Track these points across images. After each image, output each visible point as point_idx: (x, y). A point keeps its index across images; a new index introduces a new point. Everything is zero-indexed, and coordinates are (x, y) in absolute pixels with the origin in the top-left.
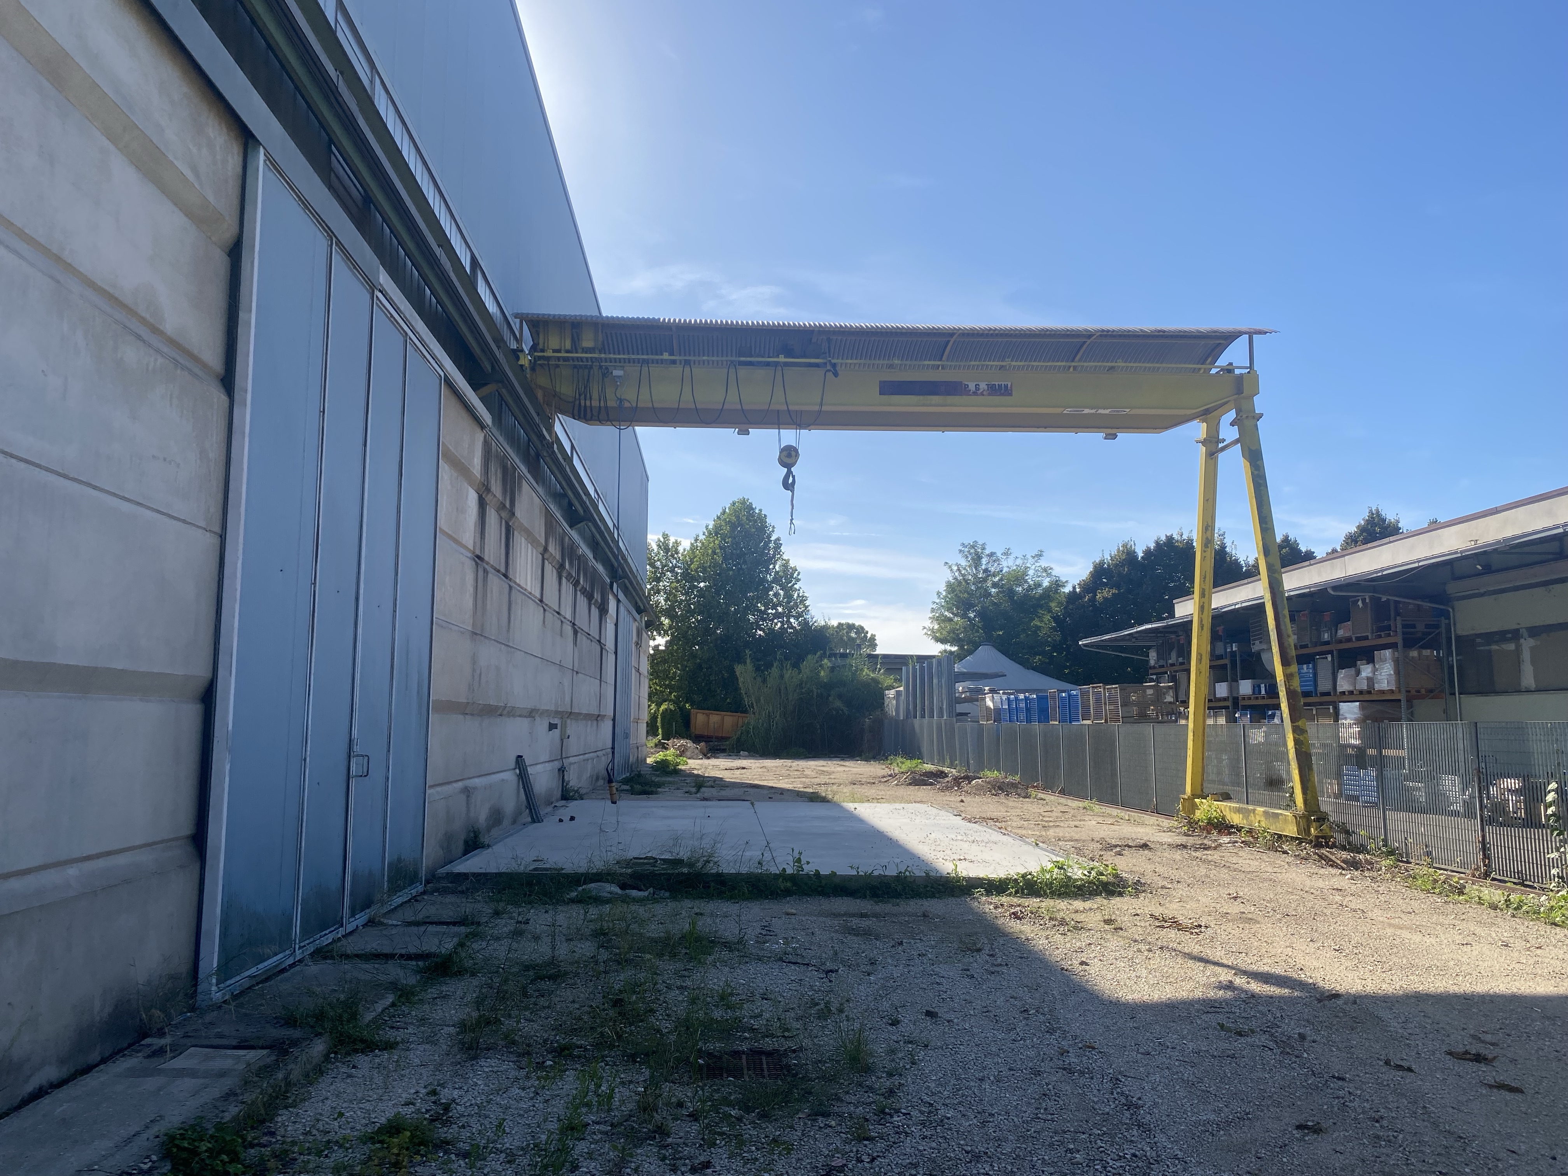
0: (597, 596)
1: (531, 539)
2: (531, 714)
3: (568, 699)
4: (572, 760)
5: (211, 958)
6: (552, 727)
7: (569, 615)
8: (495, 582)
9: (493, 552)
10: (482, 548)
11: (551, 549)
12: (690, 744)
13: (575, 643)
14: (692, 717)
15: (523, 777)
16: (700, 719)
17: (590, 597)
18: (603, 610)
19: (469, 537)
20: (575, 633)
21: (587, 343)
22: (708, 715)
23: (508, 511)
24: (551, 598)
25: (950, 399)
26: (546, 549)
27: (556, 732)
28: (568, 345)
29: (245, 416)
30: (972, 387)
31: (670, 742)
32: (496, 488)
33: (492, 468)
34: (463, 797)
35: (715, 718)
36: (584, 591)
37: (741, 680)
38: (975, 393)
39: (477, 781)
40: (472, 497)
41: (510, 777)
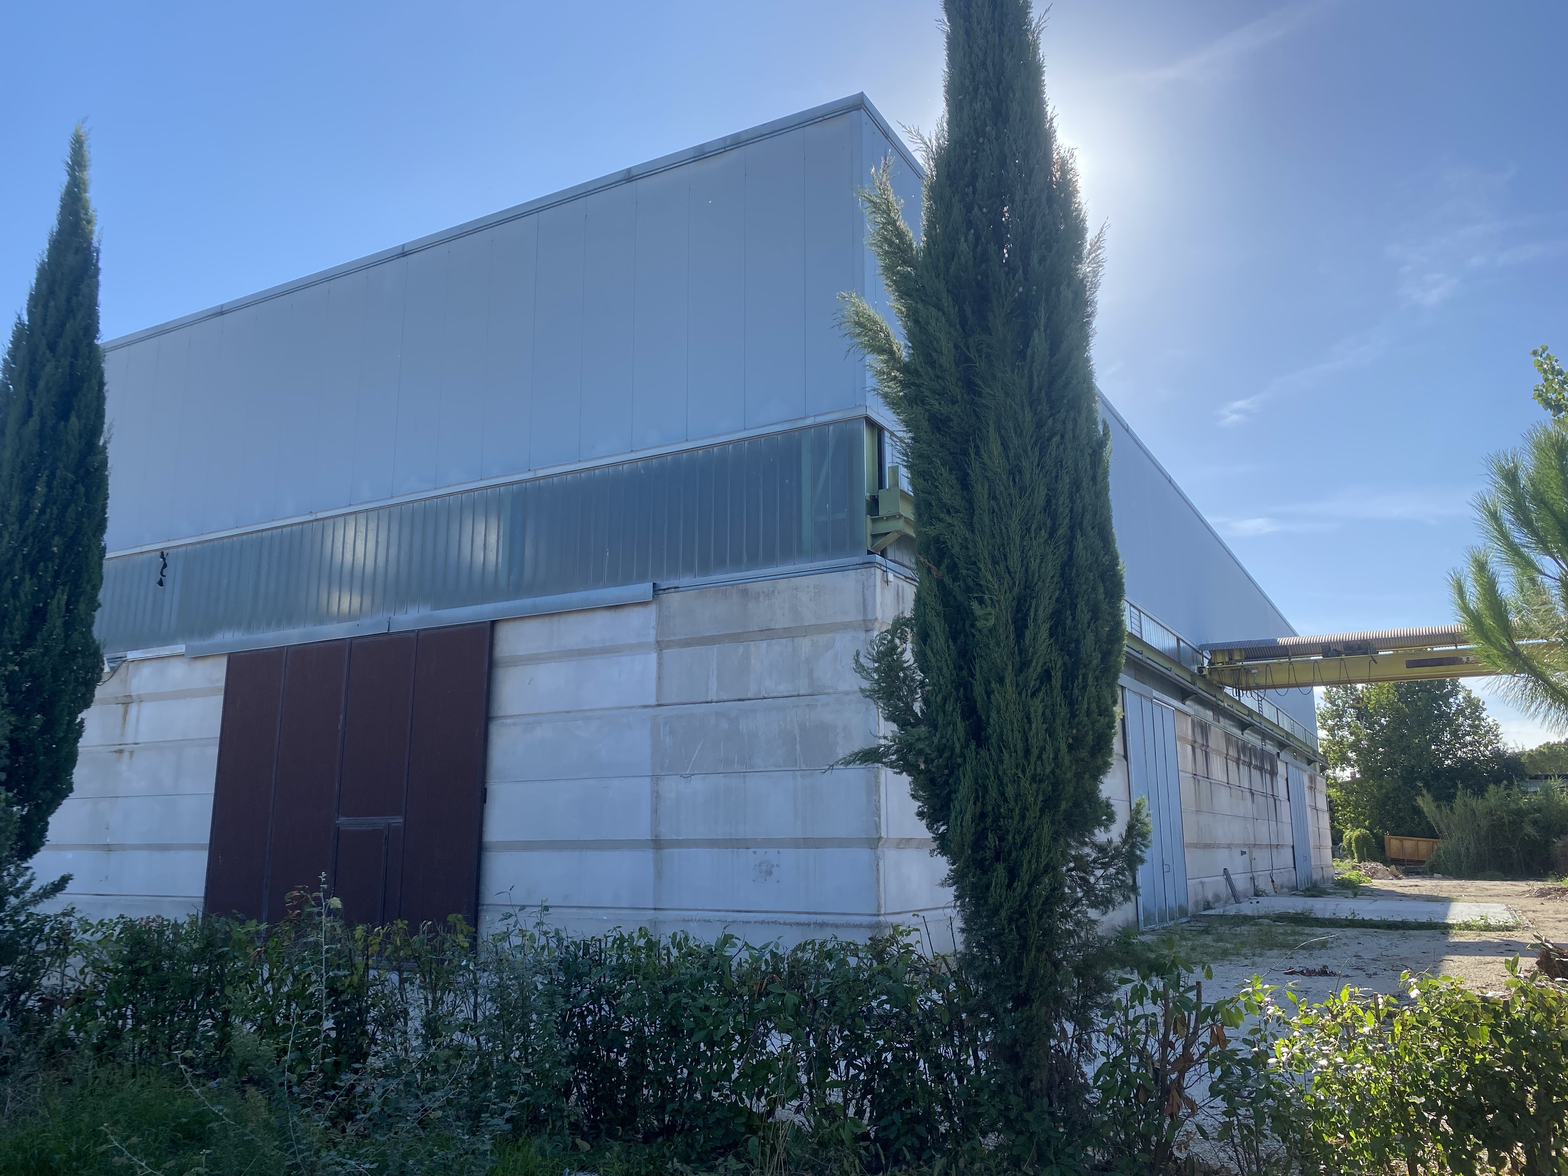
0: (1267, 766)
1: (1219, 753)
2: (1229, 846)
3: (1252, 836)
4: (1260, 873)
5: (1141, 918)
6: (1243, 853)
7: (1247, 786)
8: (1204, 784)
9: (1201, 770)
10: (1196, 770)
11: (1231, 753)
12: (1380, 866)
13: (1253, 801)
14: (1386, 842)
15: (1228, 879)
16: (1394, 844)
17: (1261, 769)
18: (1273, 773)
19: (1190, 767)
20: (1252, 794)
21: (1237, 657)
22: (1402, 841)
23: (1206, 746)
24: (1234, 779)
25: (1451, 667)
26: (1227, 754)
27: (1246, 856)
28: (1227, 660)
29: (1132, 767)
30: (1465, 659)
31: (1362, 865)
32: (1199, 740)
33: (1196, 730)
34: (1200, 886)
35: (1409, 844)
36: (1256, 767)
37: (1425, 809)
38: (1467, 663)
39: (1206, 880)
40: (1189, 748)
41: (1222, 879)
